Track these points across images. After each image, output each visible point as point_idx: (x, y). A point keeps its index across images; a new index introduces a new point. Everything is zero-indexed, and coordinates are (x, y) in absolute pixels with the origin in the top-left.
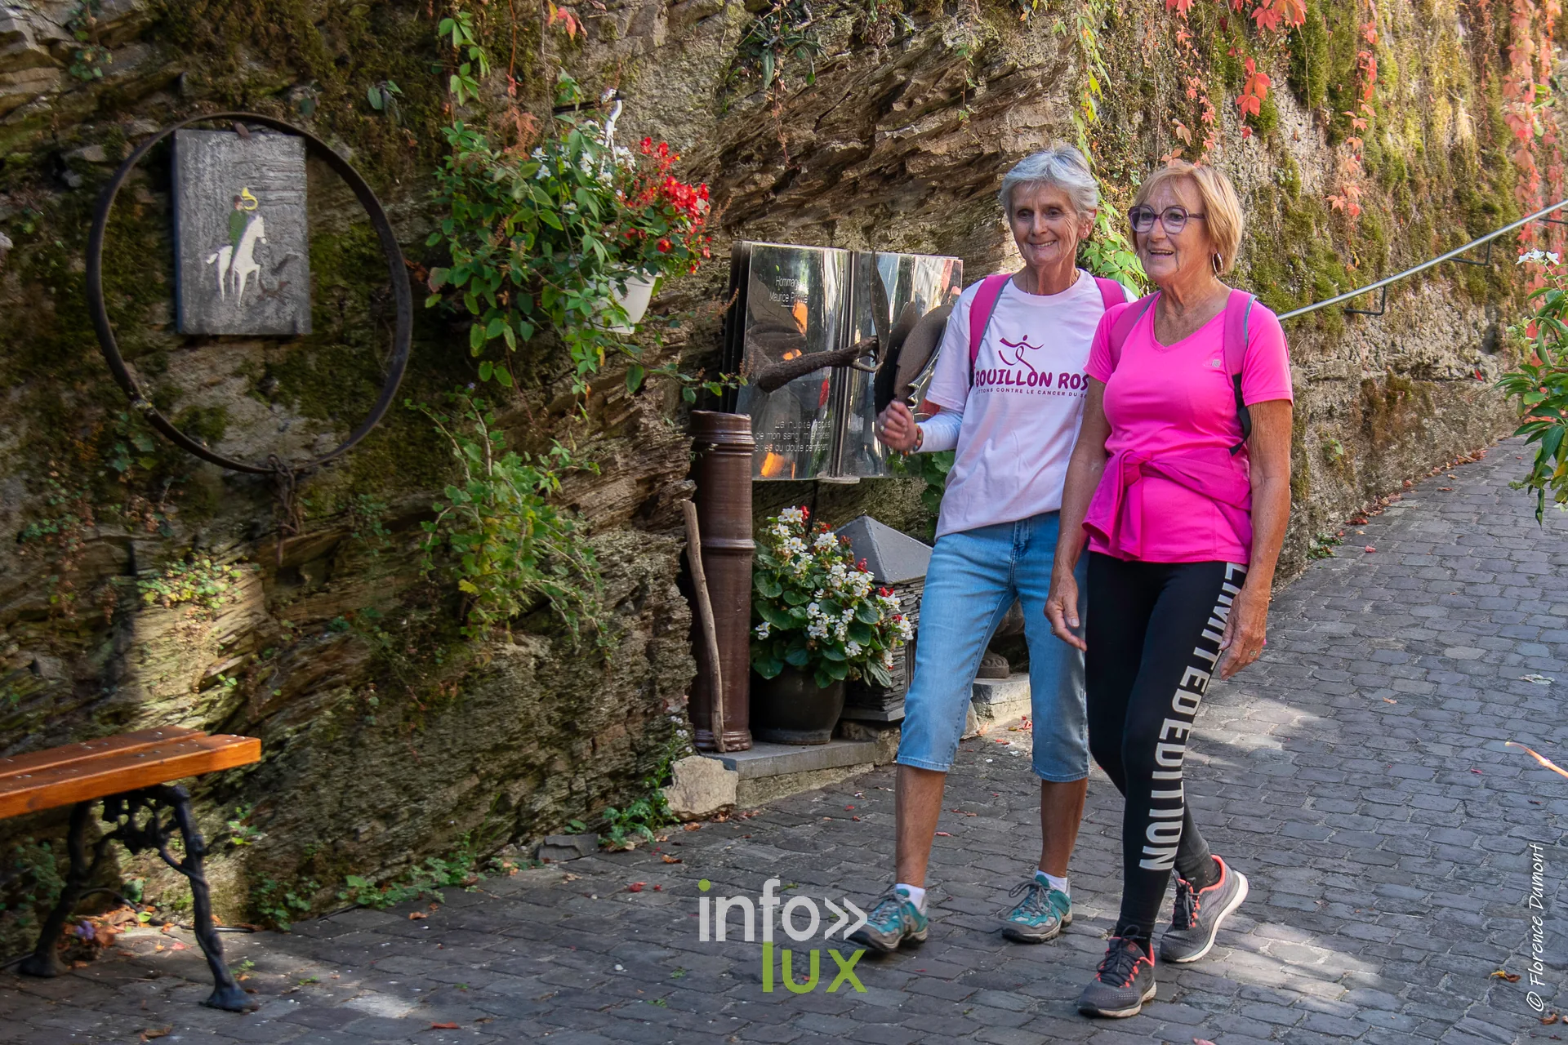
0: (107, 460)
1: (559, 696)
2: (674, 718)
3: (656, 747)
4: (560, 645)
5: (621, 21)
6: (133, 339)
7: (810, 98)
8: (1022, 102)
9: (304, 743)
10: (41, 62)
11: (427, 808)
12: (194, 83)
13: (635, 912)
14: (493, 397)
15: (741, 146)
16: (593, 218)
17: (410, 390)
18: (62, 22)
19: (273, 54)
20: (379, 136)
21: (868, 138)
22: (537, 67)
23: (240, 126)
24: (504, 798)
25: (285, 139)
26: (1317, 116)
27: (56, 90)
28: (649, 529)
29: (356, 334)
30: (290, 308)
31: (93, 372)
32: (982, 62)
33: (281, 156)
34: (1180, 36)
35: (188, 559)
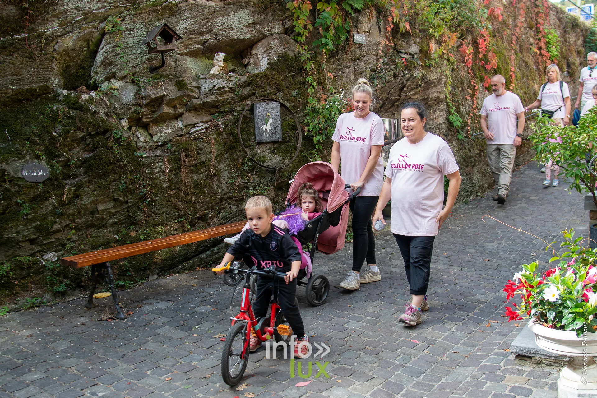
0: (243, 167)
5: (344, 75)
6: (247, 144)
7: (385, 88)
8: (433, 87)
10: (229, 92)
12: (258, 94)
17: (303, 151)
18: (233, 84)
19: (273, 87)
20: (295, 101)
21: (399, 96)
22: (327, 86)
23: (267, 101)
25: (276, 103)
27: (232, 97)
29: (291, 141)
30: (278, 136)
31: (240, 151)
32: (422, 79)
33: (275, 106)
34: (469, 71)
35: (259, 186)
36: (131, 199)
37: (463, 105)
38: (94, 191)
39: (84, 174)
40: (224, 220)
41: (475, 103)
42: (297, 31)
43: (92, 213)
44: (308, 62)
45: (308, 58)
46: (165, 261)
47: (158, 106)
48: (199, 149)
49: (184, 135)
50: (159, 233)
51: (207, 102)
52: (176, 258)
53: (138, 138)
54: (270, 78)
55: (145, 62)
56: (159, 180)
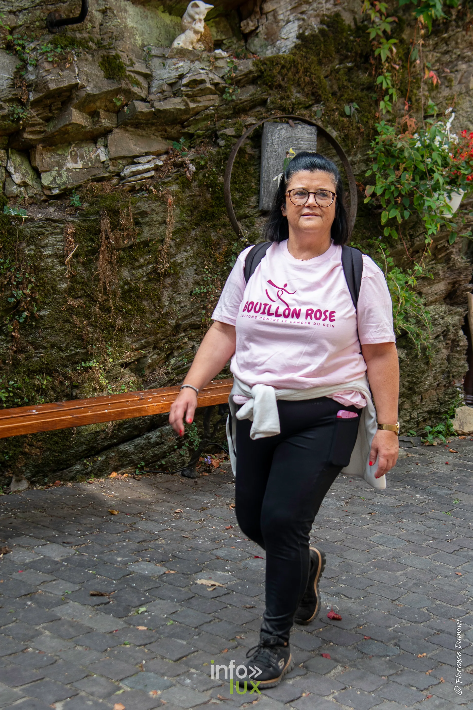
0: (228, 262)
1: (408, 375)
2: (458, 389)
3: (448, 401)
4: (410, 353)
5: (456, 78)
6: (241, 212)
10: (212, 93)
12: (272, 102)
13: (437, 473)
14: (389, 243)
16: (438, 165)
18: (221, 75)
19: (306, 90)
20: (348, 127)
22: (418, 97)
23: (290, 121)
25: (309, 127)
27: (217, 104)
28: (452, 305)
31: (224, 225)
33: (306, 135)
40: (178, 374)
44: (383, 40)
45: (384, 32)
46: (48, 453)
47: (60, 109)
48: (139, 214)
49: (109, 179)
50: (40, 390)
51: (165, 111)
52: (71, 447)
53: (9, 174)
54: (301, 69)
55: (38, 5)
56: (51, 273)
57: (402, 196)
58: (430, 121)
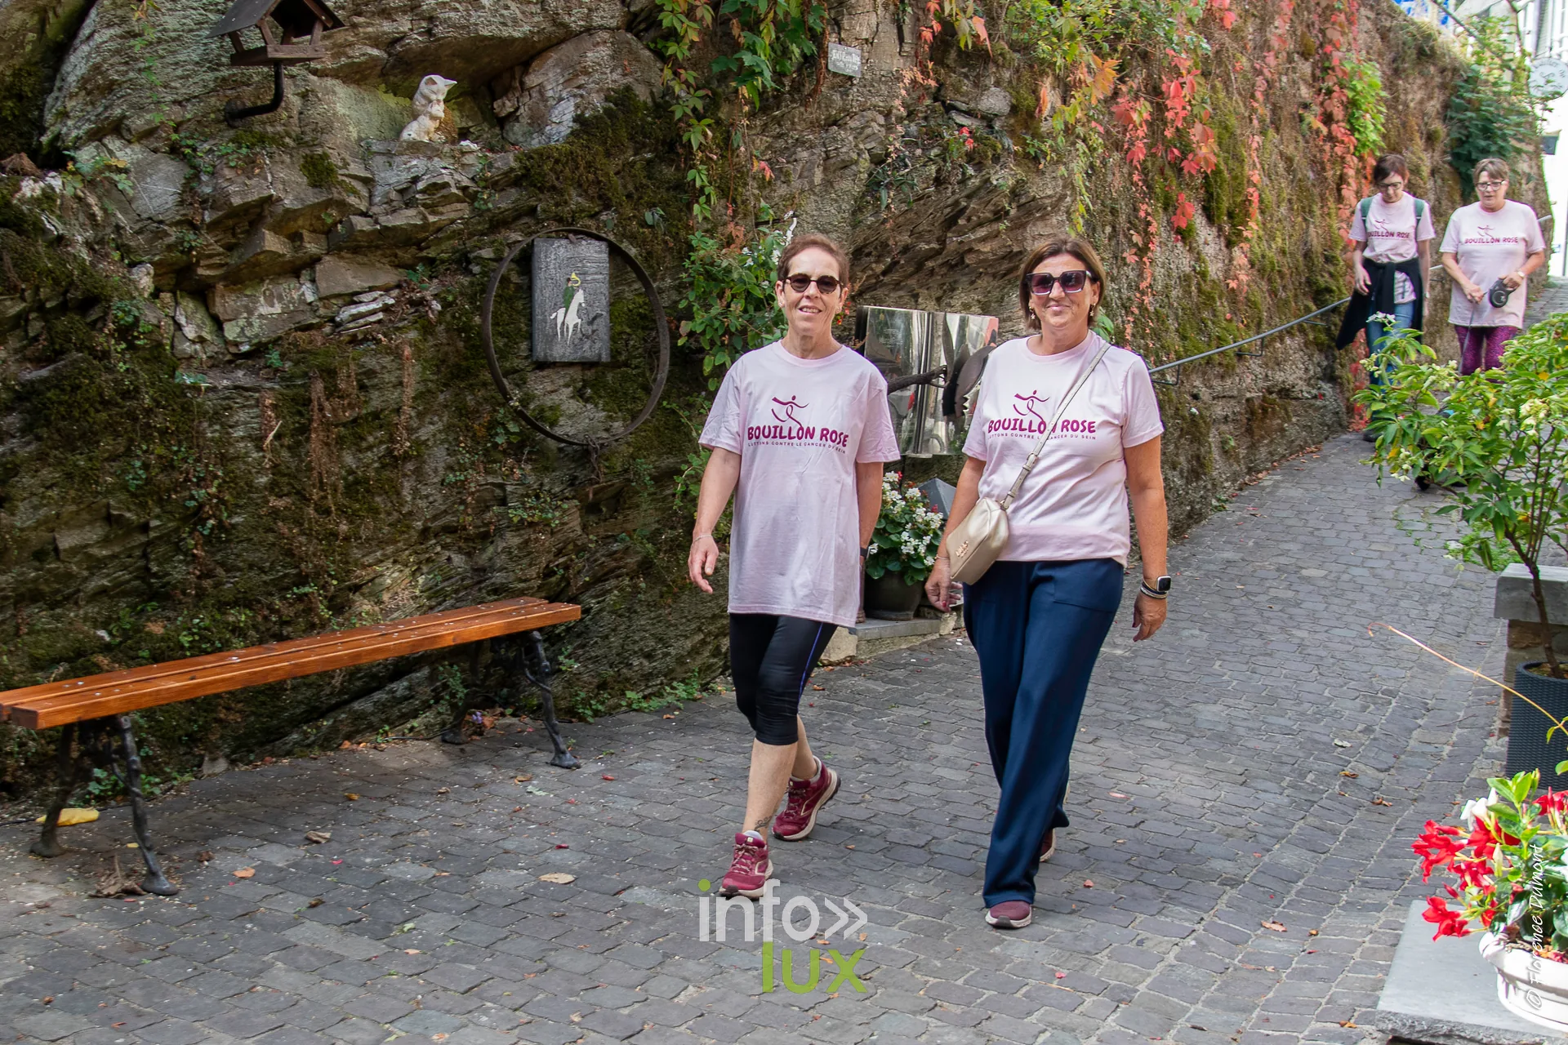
0: (492, 436)
5: (794, 170)
6: (508, 365)
7: (909, 215)
8: (1038, 219)
9: (601, 610)
10: (459, 200)
11: (671, 650)
12: (544, 211)
15: (865, 246)
17: (666, 396)
18: (470, 176)
19: (590, 192)
20: (651, 241)
21: (942, 241)
22: (744, 198)
23: (571, 236)
24: (718, 648)
25: (597, 243)
26: (1220, 229)
27: (466, 216)
29: (635, 362)
30: (598, 345)
31: (485, 384)
32: (1015, 194)
33: (593, 253)
34: (1136, 178)
35: (537, 497)
36: (158, 517)
37: (1113, 280)
38: (48, 488)
39: (24, 431)
40: (429, 598)
41: (1147, 273)
42: (666, 23)
43: (40, 556)
44: (693, 121)
45: (694, 110)
46: (252, 719)
47: (248, 232)
48: (364, 373)
49: (319, 327)
50: (236, 630)
51: (394, 228)
52: (285, 709)
53: (178, 327)
54: (582, 164)
55: (213, 90)
56: (245, 463)
57: (731, 334)
58: (763, 228)
